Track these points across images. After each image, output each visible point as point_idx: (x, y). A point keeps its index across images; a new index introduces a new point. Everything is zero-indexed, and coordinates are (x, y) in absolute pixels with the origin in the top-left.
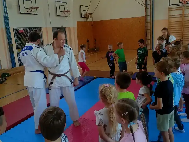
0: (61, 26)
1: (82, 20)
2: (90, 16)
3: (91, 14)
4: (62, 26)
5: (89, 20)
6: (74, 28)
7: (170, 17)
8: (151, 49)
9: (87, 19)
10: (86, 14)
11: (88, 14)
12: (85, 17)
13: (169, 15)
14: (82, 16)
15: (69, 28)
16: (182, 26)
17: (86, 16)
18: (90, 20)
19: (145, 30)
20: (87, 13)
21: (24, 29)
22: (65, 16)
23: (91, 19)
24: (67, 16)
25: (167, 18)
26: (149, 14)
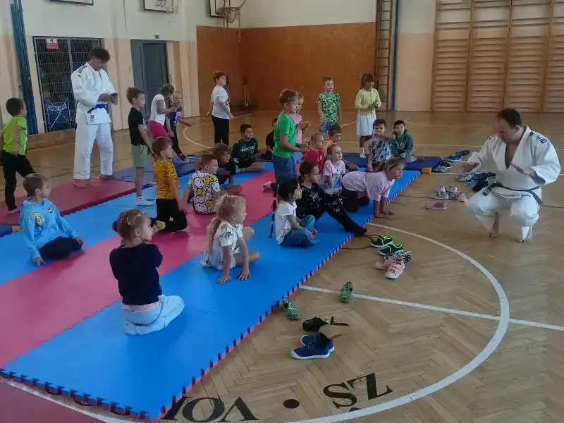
0: (153, 38)
1: (212, 23)
2: (233, 14)
3: (237, 9)
4: (157, 37)
5: (231, 26)
6: (189, 43)
7: (438, 26)
8: (389, 109)
9: (226, 22)
10: (224, 9)
11: (230, 9)
12: (221, 17)
13: (438, 22)
14: (213, 13)
15: (176, 44)
16: (468, 52)
17: (223, 14)
18: (234, 25)
19: (376, 59)
20: (227, 6)
21: (58, 41)
22: (166, 12)
23: (237, 21)
24: (171, 10)
25: (430, 30)
26: (387, 16)
